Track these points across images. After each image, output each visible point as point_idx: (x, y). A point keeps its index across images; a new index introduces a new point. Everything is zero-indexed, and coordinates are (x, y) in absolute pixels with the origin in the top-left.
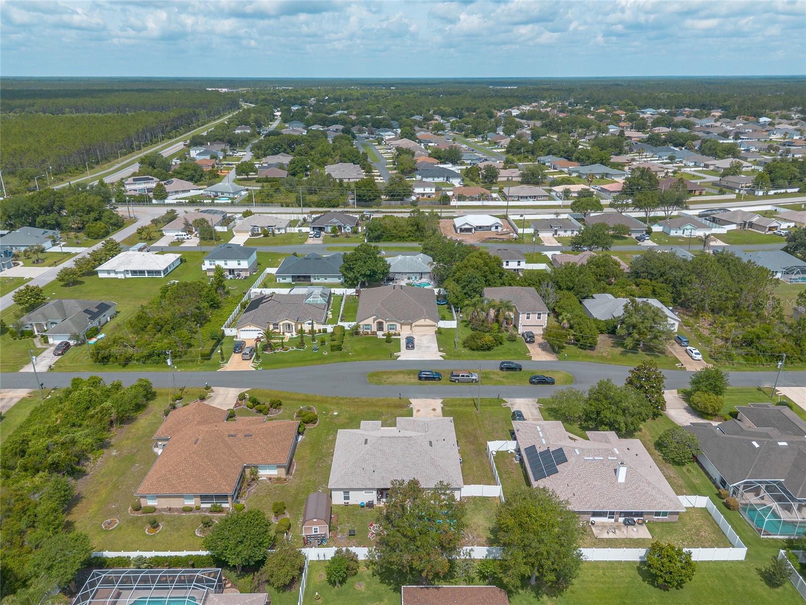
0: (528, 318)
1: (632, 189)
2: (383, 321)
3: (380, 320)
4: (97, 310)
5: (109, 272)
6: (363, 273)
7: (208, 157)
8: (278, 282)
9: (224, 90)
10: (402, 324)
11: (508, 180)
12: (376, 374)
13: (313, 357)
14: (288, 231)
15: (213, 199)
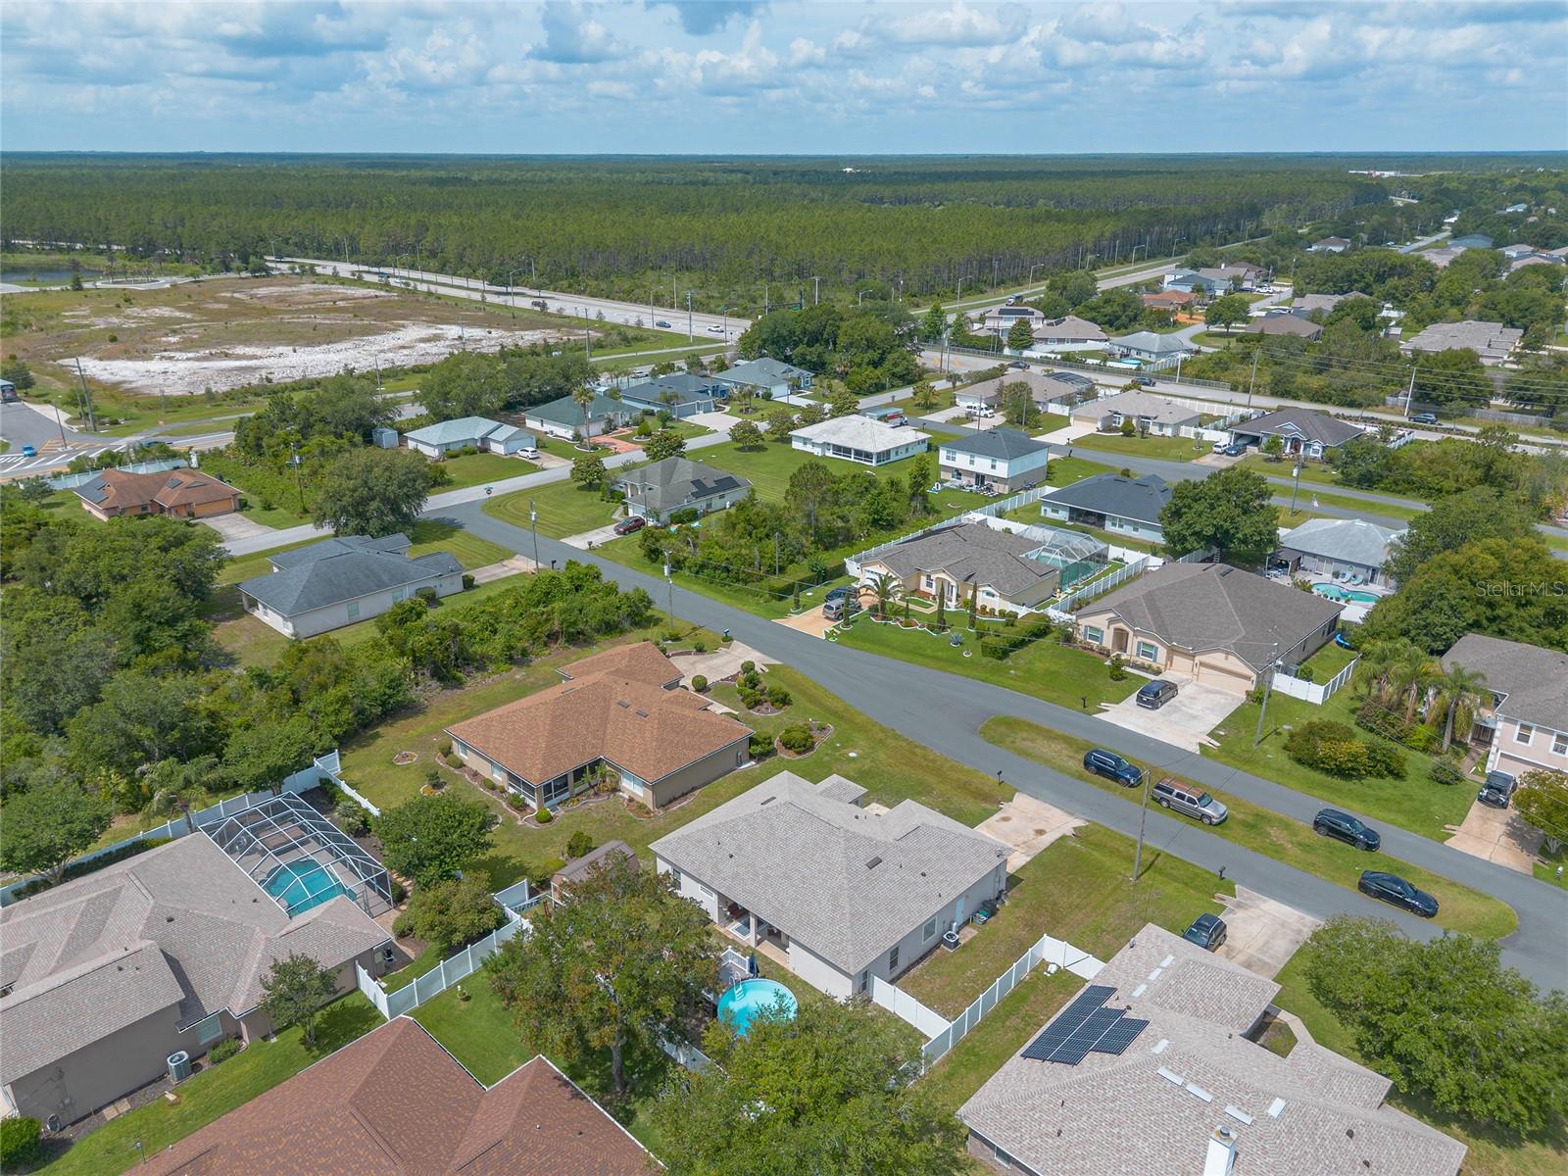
0: (1524, 738)
2: (1128, 630)
3: (1121, 625)
4: (714, 485)
5: (805, 441)
7: (1187, 289)
8: (1042, 514)
9: (1387, 174)
10: (1172, 651)
12: (1011, 724)
13: (940, 654)
14: (1182, 434)
15: (1105, 360)
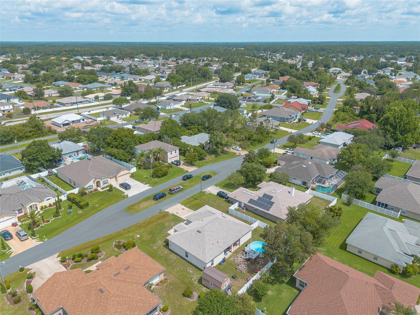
0: (171, 154)
1: (128, 92)
3: (98, 180)
6: (47, 159)
10: (111, 178)
11: (49, 96)
12: (129, 208)
